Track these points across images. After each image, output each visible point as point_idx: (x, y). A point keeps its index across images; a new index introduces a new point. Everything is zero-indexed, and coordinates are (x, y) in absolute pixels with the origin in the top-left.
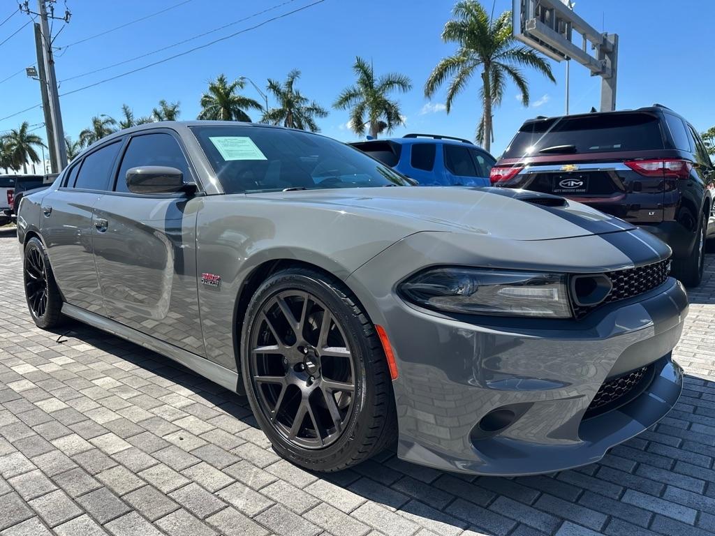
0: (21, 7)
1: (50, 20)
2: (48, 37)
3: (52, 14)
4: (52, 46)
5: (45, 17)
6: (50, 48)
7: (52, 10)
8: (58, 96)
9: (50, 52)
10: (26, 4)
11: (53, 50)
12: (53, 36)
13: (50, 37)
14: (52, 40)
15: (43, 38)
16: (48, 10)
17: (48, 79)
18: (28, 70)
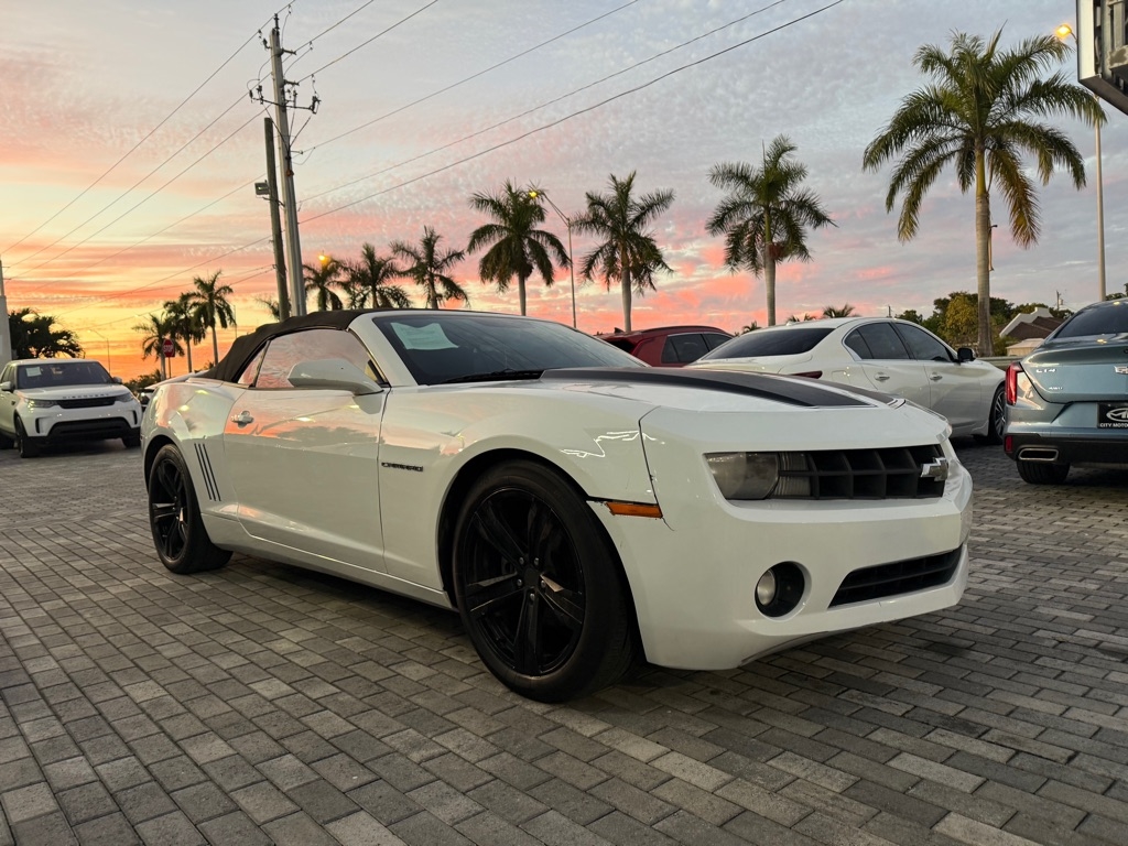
0: (251, 95)
1: (290, 112)
2: (285, 137)
3: (294, 101)
4: (292, 149)
5: (282, 107)
6: (289, 152)
7: (295, 95)
8: (297, 223)
9: (288, 159)
10: (260, 89)
11: (292, 155)
12: (293, 134)
13: (289, 137)
14: (291, 140)
16: (287, 96)
17: (281, 197)
18: (257, 186)
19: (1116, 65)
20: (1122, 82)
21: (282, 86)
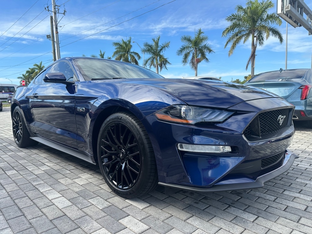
0: (45, 9)
1: (57, 14)
2: (56, 21)
4: (58, 25)
5: (55, 13)
8: (59, 47)
9: (57, 28)
10: (48, 7)
11: (58, 27)
12: (58, 21)
15: (54, 22)
17: (55, 40)
19: (287, 10)
20: (289, 15)
21: (55, 6)
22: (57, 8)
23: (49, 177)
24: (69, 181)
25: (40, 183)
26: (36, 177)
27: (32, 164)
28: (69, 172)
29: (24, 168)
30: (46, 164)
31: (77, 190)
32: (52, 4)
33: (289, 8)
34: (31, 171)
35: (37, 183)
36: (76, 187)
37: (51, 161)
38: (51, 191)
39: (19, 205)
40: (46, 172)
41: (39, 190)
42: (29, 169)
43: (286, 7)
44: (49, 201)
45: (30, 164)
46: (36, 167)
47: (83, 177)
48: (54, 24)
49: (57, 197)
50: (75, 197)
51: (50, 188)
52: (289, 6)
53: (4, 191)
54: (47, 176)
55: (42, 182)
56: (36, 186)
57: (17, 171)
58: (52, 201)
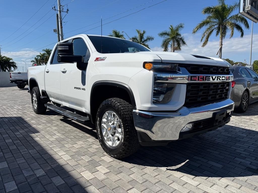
0: (53, 8)
1: (62, 13)
4: (62, 21)
5: (60, 12)
10: (55, 7)
11: (62, 23)
14: (62, 19)
15: (59, 19)
16: (61, 9)
17: (60, 33)
18: (54, 30)
21: (60, 6)
22: (62, 8)
23: (59, 143)
24: (71, 146)
25: (54, 146)
26: (51, 142)
27: (48, 134)
28: (70, 140)
29: (43, 137)
30: (56, 134)
31: (75, 151)
32: (58, 4)
33: (249, 8)
34: (48, 139)
35: (52, 146)
36: (74, 149)
37: (59, 133)
38: (60, 151)
39: (44, 157)
40: (57, 139)
41: (54, 150)
42: (46, 137)
43: (247, 7)
44: (60, 157)
45: (47, 134)
46: (50, 136)
47: (79, 144)
48: (59, 20)
49: (64, 154)
50: (73, 155)
51: (60, 149)
52: (249, 6)
53: (35, 150)
54: (57, 142)
55: (55, 146)
56: (52, 148)
57: (40, 138)
58: (61, 156)
